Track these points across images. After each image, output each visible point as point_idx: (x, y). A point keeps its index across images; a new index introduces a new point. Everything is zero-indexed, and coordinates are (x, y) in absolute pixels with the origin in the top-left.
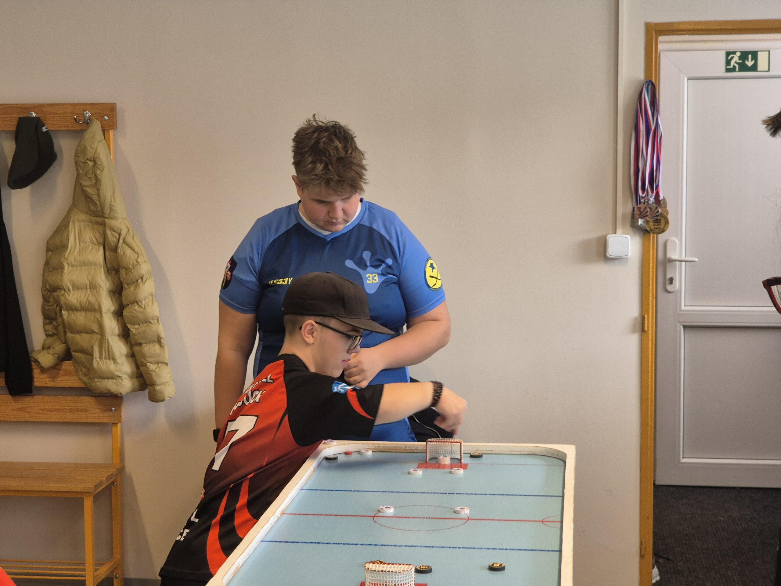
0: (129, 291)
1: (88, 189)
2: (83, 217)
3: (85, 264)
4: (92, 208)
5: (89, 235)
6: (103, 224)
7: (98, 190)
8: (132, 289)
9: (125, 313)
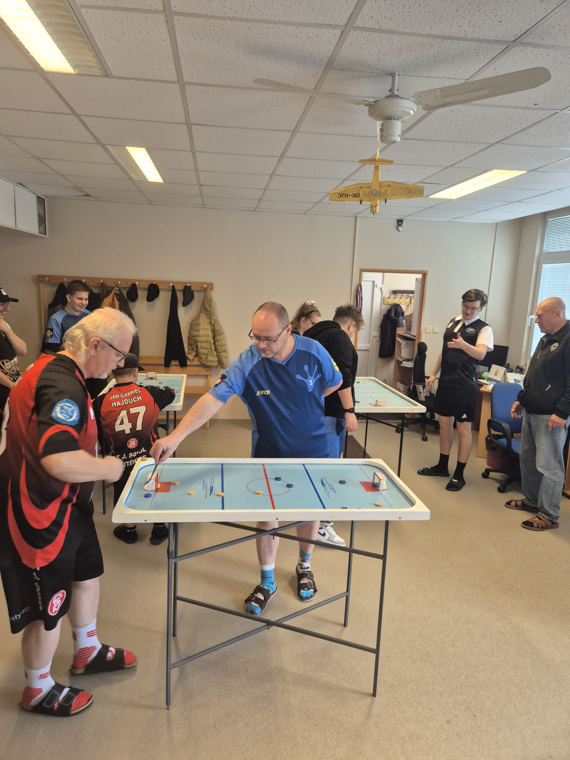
0: (218, 338)
1: (207, 308)
2: (204, 315)
3: (206, 329)
4: (208, 313)
5: (207, 321)
6: (211, 318)
7: (211, 308)
8: (219, 336)
9: (216, 343)
